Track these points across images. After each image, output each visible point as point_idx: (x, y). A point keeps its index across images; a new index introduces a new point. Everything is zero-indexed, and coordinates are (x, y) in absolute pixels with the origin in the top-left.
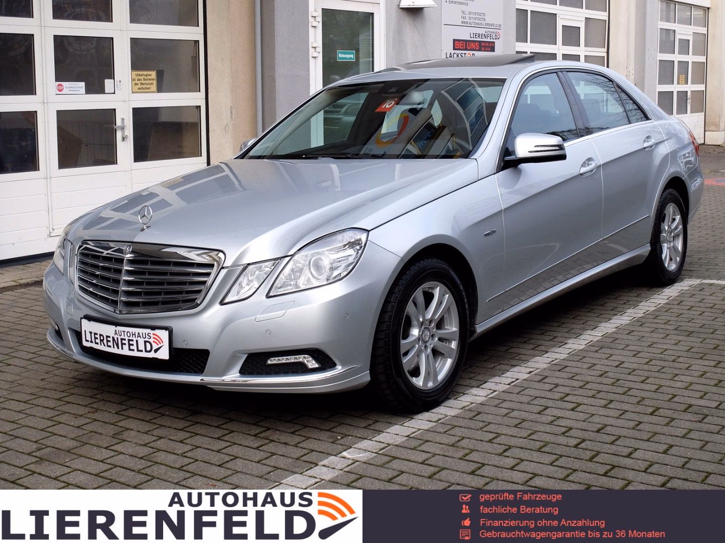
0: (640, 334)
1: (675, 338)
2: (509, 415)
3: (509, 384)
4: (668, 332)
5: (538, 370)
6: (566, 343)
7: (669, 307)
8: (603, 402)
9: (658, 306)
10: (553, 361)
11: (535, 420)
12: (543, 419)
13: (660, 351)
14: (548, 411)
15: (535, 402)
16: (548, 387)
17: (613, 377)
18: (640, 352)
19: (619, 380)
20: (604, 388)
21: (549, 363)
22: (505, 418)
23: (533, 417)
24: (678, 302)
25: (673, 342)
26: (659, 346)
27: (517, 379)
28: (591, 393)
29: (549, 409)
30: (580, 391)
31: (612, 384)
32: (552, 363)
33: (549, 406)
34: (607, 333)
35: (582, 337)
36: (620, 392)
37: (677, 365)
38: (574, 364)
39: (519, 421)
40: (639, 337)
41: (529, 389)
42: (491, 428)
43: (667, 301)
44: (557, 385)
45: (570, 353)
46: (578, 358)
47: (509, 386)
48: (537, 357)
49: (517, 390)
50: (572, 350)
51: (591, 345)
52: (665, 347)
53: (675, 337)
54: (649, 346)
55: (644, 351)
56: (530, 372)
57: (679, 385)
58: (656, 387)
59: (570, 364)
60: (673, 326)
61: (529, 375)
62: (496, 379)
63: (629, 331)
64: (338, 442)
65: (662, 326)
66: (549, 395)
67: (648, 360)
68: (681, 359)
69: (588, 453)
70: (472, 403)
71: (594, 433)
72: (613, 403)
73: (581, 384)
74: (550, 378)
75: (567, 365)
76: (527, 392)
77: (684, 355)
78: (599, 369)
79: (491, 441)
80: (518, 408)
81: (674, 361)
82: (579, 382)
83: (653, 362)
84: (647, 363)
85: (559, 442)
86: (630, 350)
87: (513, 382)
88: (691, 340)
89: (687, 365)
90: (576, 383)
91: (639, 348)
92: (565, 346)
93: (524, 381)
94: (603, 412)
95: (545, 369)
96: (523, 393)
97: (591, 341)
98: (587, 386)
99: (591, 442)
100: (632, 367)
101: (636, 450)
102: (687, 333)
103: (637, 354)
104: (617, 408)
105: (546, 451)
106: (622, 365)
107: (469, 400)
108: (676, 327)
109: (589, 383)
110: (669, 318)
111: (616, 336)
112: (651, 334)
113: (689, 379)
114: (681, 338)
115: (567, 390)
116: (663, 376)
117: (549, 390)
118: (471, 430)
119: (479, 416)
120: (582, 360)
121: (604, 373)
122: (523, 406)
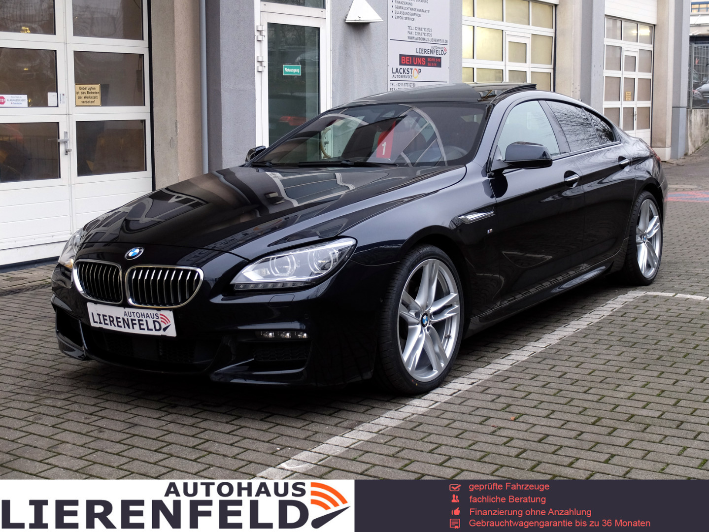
0: (583, 345)
1: (619, 349)
2: (450, 426)
3: (451, 395)
4: (611, 343)
5: (481, 381)
6: (509, 355)
7: (612, 318)
8: (545, 413)
9: (602, 318)
10: (496, 372)
11: (476, 430)
12: (484, 429)
13: (603, 362)
14: (490, 422)
15: (477, 413)
16: (490, 397)
17: (555, 387)
18: (582, 363)
19: (561, 390)
20: (547, 398)
21: (491, 374)
22: (447, 428)
23: (474, 427)
24: (621, 314)
25: (617, 353)
26: (602, 357)
27: (459, 390)
28: (534, 403)
29: (491, 419)
30: (522, 402)
31: (555, 395)
32: (495, 374)
33: (491, 416)
34: (551, 344)
35: (525, 348)
36: (562, 402)
37: (619, 376)
38: (516, 375)
39: (460, 431)
40: (582, 349)
41: (470, 400)
42: (432, 438)
43: (611, 312)
44: (499, 396)
45: (513, 364)
46: (521, 369)
47: (451, 397)
48: (480, 369)
49: (459, 401)
50: (515, 361)
51: (534, 356)
52: (608, 358)
53: (618, 348)
54: (593, 357)
55: (587, 361)
56: (472, 383)
57: (622, 395)
58: (599, 397)
59: (513, 374)
60: (616, 337)
61: (471, 386)
62: (438, 390)
63: (572, 343)
64: (277, 453)
65: (606, 337)
66: (491, 405)
67: (590, 371)
68: (624, 370)
69: (529, 462)
70: (413, 414)
71: (535, 443)
72: (555, 413)
73: (523, 394)
74: (492, 389)
75: (509, 376)
76: (469, 403)
77: (627, 366)
78: (542, 380)
79: (431, 452)
80: (459, 418)
81: (617, 371)
82: (521, 393)
83: (596, 373)
84: (590, 374)
85: (500, 453)
86: (573, 361)
87: (455, 393)
88: (634, 351)
89: (630, 376)
90: (517, 394)
91: (582, 360)
92: (509, 358)
93: (467, 392)
94: (544, 422)
95: (488, 380)
96: (464, 404)
97: (535, 352)
98: (530, 397)
99: (532, 452)
100: (575, 378)
101: (577, 459)
102: (631, 344)
103: (580, 365)
104: (560, 418)
105: (487, 461)
106: (565, 376)
107: (410, 411)
108: (619, 338)
109: (532, 394)
110: (612, 330)
111: (559, 347)
112: (594, 346)
113: (632, 389)
114: (624, 349)
115: (510, 401)
116: (606, 386)
117: (491, 401)
118: (411, 441)
119: (420, 427)
120: (525, 372)
121: (547, 384)
122: (465, 417)
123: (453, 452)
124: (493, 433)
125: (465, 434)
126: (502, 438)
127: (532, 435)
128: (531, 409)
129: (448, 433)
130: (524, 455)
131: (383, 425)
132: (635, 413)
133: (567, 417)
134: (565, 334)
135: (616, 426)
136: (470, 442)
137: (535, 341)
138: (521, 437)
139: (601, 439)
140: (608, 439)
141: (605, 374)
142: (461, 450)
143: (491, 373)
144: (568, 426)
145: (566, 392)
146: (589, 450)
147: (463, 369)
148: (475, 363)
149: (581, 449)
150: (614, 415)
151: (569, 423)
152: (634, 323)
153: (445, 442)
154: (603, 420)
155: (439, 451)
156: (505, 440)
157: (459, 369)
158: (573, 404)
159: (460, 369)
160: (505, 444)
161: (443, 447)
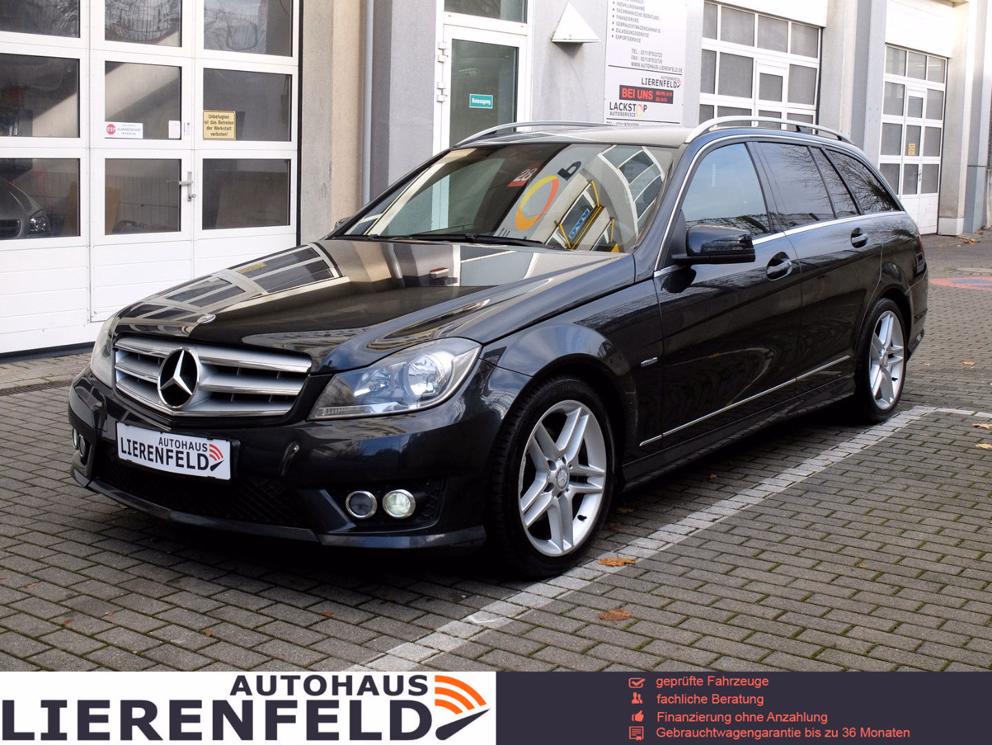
0: (857, 475)
1: (903, 483)
2: (686, 575)
3: (686, 535)
4: (893, 474)
5: (724, 518)
6: (760, 484)
7: (894, 441)
8: (810, 563)
9: (881, 440)
10: (743, 506)
11: (721, 583)
12: (732, 581)
13: (883, 498)
14: (737, 572)
15: (721, 559)
16: (737, 540)
17: (822, 529)
18: (857, 499)
19: (830, 534)
20: (811, 544)
22: (682, 578)
23: (717, 578)
24: (906, 435)
25: (901, 487)
26: (882, 492)
27: (697, 529)
28: (795, 550)
29: (740, 568)
30: (780, 547)
31: (822, 540)
32: (743, 509)
33: (739, 565)
34: (815, 472)
35: (782, 476)
36: (832, 550)
37: (905, 517)
38: (771, 511)
39: (700, 583)
40: (855, 480)
41: (712, 542)
42: (663, 590)
43: (893, 433)
44: (749, 538)
45: (766, 496)
46: (776, 504)
47: (686, 537)
48: (723, 501)
49: (697, 542)
50: (769, 493)
51: (793, 487)
52: (890, 493)
53: (903, 481)
54: (869, 491)
55: (863, 497)
56: (714, 520)
57: (909, 543)
58: (879, 545)
59: (766, 510)
60: (899, 467)
61: (712, 524)
62: (670, 527)
63: (842, 471)
64: (462, 602)
65: (886, 466)
66: (739, 550)
67: (867, 510)
68: (911, 510)
69: (791, 628)
70: (638, 558)
71: (798, 603)
72: (823, 563)
73: (781, 537)
74: (740, 528)
75: (762, 512)
76: (710, 545)
77: (915, 505)
78: (804, 519)
79: (662, 608)
80: (698, 566)
81: (902, 512)
82: (778, 535)
83: (875, 513)
84: (867, 514)
85: (753, 613)
86: (844, 496)
87: (691, 532)
88: (923, 485)
89: (919, 518)
90: (773, 537)
91: (856, 494)
92: (760, 488)
93: (706, 531)
94: (810, 574)
95: (734, 516)
96: (704, 547)
97: (794, 482)
98: (789, 541)
99: (794, 614)
100: (847, 518)
101: (853, 626)
102: (919, 476)
103: (854, 501)
104: (829, 571)
105: (735, 624)
106: (834, 515)
107: (633, 554)
108: (904, 468)
109: (791, 537)
110: (894, 456)
111: (826, 477)
112: (872, 477)
113: (922, 536)
114: (910, 482)
115: (762, 545)
116: (887, 531)
117: (738, 545)
118: (636, 593)
119: (647, 575)
120: (781, 507)
121: (810, 525)
122: (704, 564)
123: (691, 610)
124: (742, 588)
125: (705, 586)
126: (754, 594)
127: (793, 591)
128: (792, 557)
129: (684, 585)
130: (783, 618)
131: (598, 571)
132: (927, 567)
133: (840, 570)
134: (833, 459)
135: (903, 584)
136: (713, 598)
137: (795, 468)
138: (778, 593)
139: (883, 600)
140: (892, 601)
141: (886, 515)
142: (702, 608)
143: (738, 508)
144: (840, 581)
145: (837, 536)
146: (869, 614)
147: (701, 499)
148: (716, 493)
149: (858, 613)
150: (900, 570)
151: (841, 577)
152: (922, 449)
153: (680, 597)
154: (885, 575)
155: (673, 607)
156: (759, 597)
157: (695, 501)
158: (846, 553)
159: (697, 500)
160: (758, 602)
161: (679, 603)
